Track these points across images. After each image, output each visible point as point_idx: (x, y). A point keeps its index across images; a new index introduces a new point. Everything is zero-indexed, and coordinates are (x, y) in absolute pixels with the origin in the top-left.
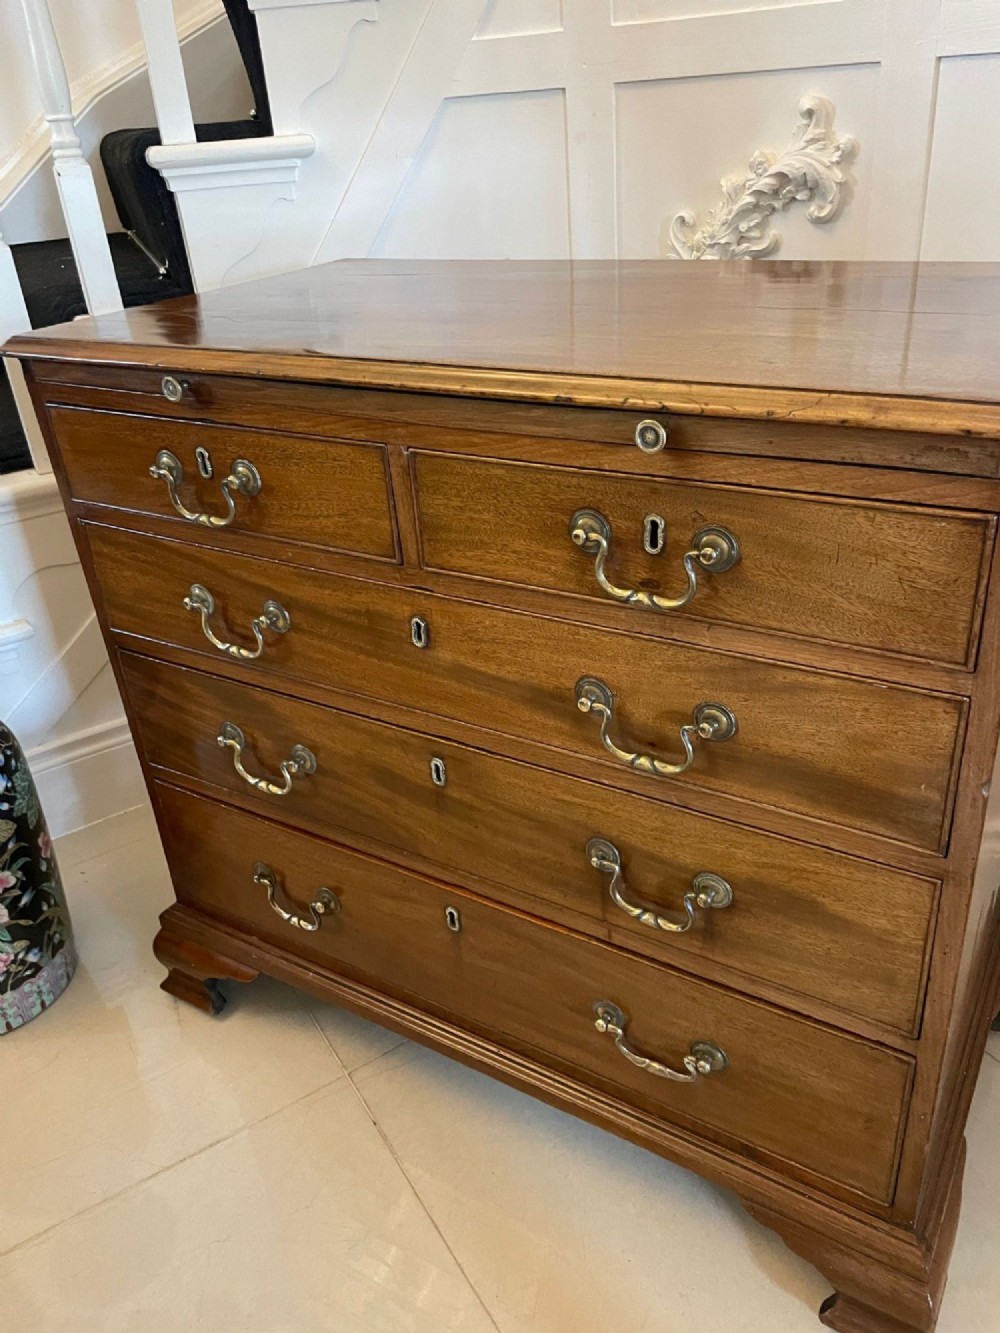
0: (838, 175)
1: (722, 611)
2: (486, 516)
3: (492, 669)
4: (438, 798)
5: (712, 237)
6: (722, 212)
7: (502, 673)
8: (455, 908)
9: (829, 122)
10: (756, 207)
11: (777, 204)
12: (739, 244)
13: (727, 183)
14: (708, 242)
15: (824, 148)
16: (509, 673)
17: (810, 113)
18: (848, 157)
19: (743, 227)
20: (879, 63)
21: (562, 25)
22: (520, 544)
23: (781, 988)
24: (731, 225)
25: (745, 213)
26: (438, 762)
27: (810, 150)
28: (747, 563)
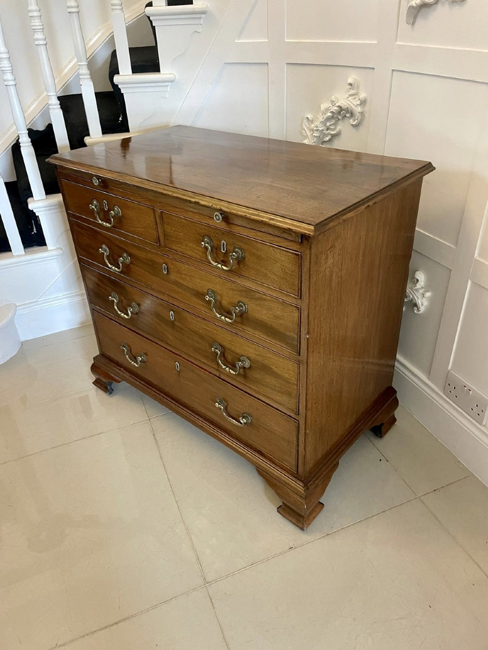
0: (359, 109)
1: (241, 273)
2: (181, 234)
3: (185, 283)
4: (172, 324)
5: (317, 127)
6: (321, 118)
7: (188, 285)
8: (178, 363)
9: (358, 87)
10: (332, 117)
11: (340, 117)
12: (327, 130)
13: (323, 107)
14: (315, 129)
15: (355, 98)
16: (190, 285)
17: (351, 84)
18: (363, 103)
19: (328, 124)
20: (374, 68)
21: (268, 39)
22: (191, 245)
23: (264, 395)
24: (324, 123)
25: (328, 119)
26: (172, 312)
27: (350, 98)
28: (246, 259)
